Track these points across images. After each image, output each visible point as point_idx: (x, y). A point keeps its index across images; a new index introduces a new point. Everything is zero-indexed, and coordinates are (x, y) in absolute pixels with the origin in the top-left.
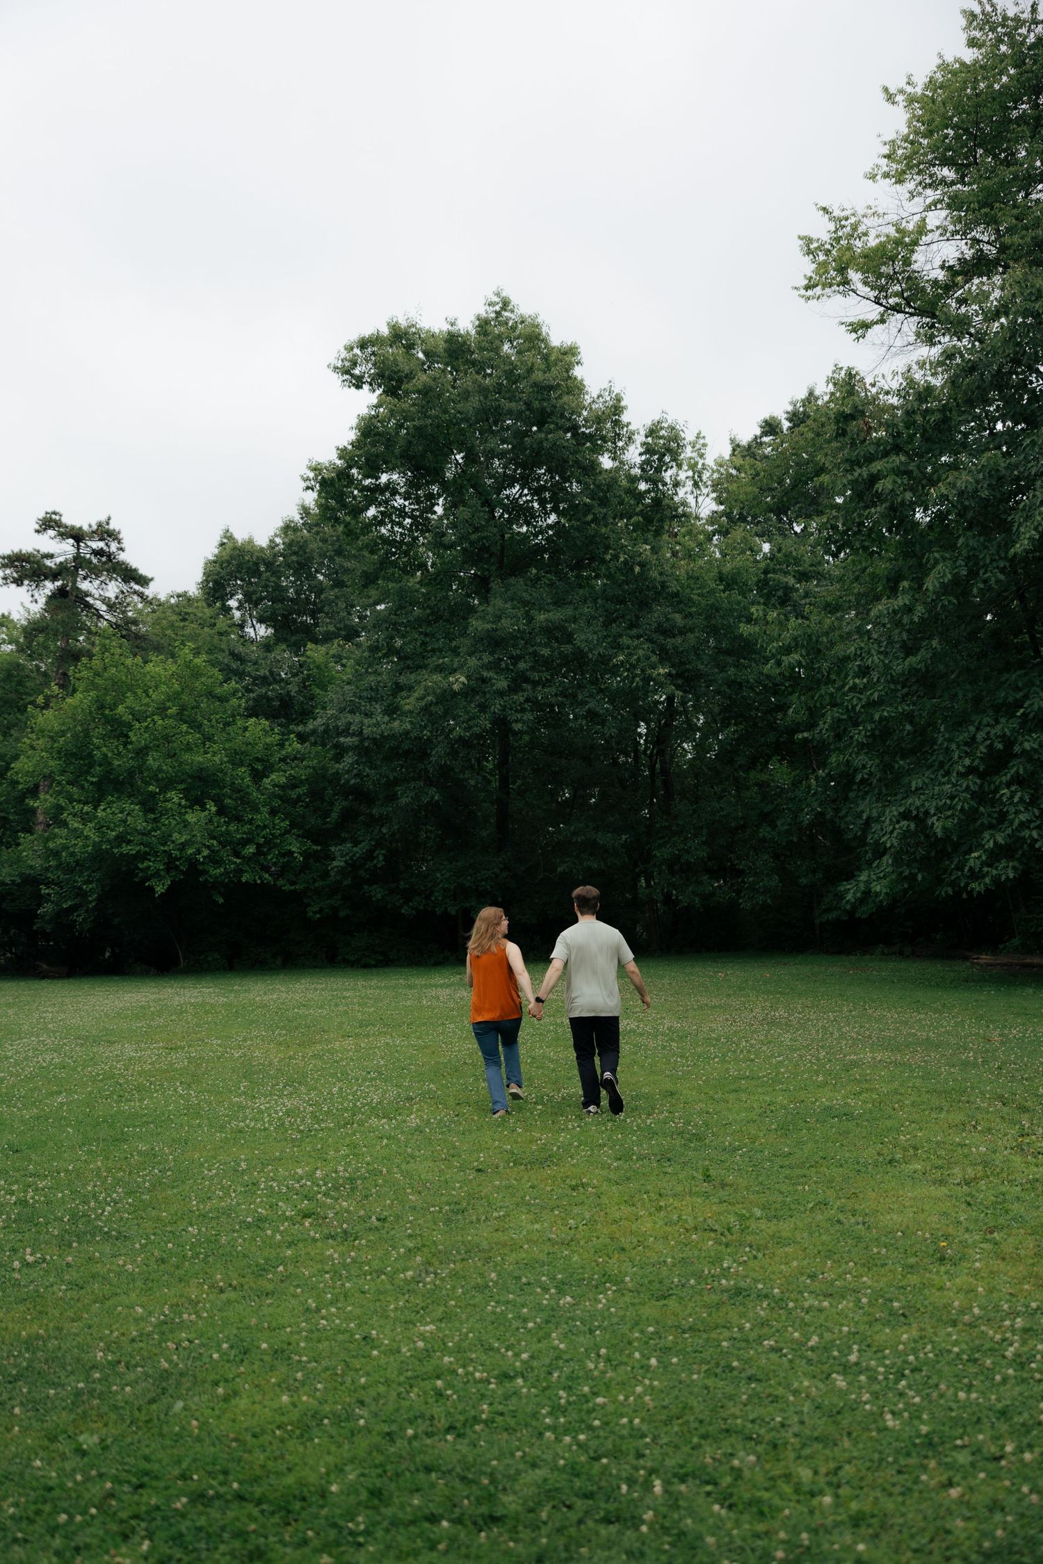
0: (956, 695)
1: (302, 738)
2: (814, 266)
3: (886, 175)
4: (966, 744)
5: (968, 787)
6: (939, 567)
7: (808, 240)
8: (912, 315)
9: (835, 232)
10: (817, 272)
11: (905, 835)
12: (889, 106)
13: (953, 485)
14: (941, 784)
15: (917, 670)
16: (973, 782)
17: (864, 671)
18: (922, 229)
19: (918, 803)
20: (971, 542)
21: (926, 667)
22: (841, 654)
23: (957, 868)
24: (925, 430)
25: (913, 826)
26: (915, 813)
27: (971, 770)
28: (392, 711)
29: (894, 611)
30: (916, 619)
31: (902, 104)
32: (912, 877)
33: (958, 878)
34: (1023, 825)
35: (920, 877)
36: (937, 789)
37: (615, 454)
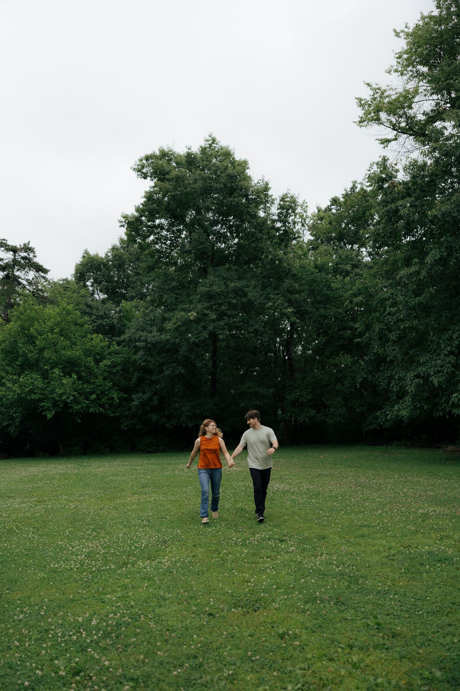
0: (441, 316)
1: (119, 344)
2: (363, 112)
3: (396, 71)
4: (448, 340)
5: (449, 362)
6: (433, 251)
7: (360, 100)
8: (411, 135)
9: (373, 95)
10: (364, 114)
11: (418, 385)
12: (397, 38)
13: (440, 210)
14: (435, 360)
15: (421, 303)
16: (452, 359)
17: (394, 304)
18: (416, 92)
19: (424, 370)
20: (449, 239)
21: (427, 302)
22: (382, 297)
23: (445, 403)
24: (422, 186)
25: (421, 381)
26: (422, 375)
27: (451, 353)
28: (161, 330)
29: (410, 274)
30: (422, 278)
31: (403, 37)
32: (422, 407)
33: (445, 407)
35: (425, 407)
36: (433, 363)
37: (266, 210)
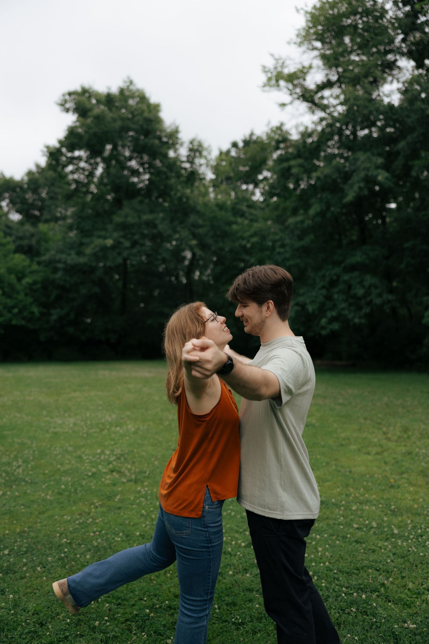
1: (39, 263)
2: (267, 78)
3: (295, 43)
4: (322, 277)
5: (322, 293)
6: (315, 206)
7: (264, 67)
8: (304, 101)
9: (276, 65)
10: (267, 80)
15: (304, 246)
16: (324, 292)
17: (283, 246)
18: (310, 67)
19: (302, 299)
21: (308, 245)
23: (316, 326)
25: (300, 308)
26: (301, 303)
28: (79, 253)
29: (296, 222)
30: (305, 226)
31: (303, 14)
33: (317, 330)
34: (343, 309)
37: (176, 150)
